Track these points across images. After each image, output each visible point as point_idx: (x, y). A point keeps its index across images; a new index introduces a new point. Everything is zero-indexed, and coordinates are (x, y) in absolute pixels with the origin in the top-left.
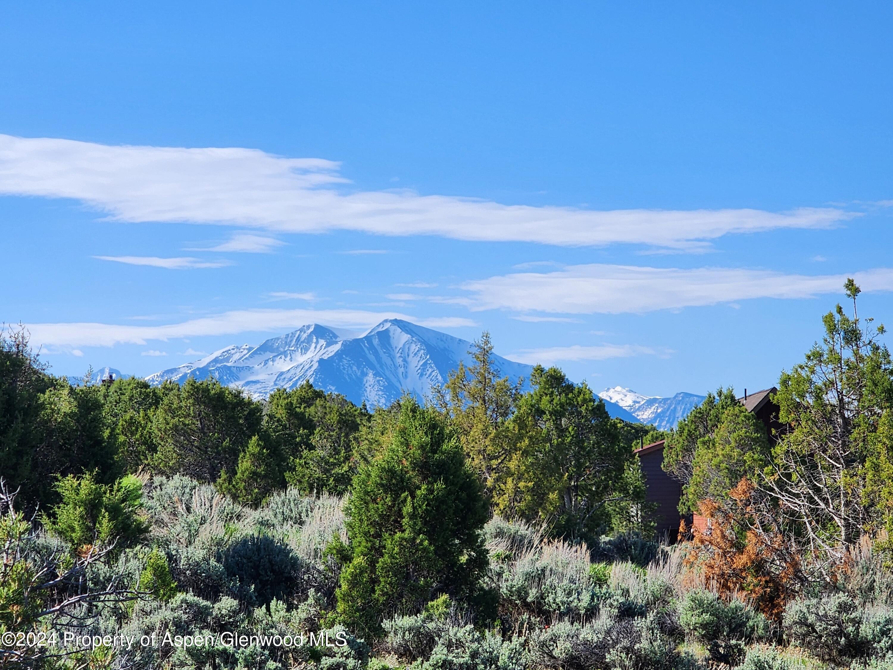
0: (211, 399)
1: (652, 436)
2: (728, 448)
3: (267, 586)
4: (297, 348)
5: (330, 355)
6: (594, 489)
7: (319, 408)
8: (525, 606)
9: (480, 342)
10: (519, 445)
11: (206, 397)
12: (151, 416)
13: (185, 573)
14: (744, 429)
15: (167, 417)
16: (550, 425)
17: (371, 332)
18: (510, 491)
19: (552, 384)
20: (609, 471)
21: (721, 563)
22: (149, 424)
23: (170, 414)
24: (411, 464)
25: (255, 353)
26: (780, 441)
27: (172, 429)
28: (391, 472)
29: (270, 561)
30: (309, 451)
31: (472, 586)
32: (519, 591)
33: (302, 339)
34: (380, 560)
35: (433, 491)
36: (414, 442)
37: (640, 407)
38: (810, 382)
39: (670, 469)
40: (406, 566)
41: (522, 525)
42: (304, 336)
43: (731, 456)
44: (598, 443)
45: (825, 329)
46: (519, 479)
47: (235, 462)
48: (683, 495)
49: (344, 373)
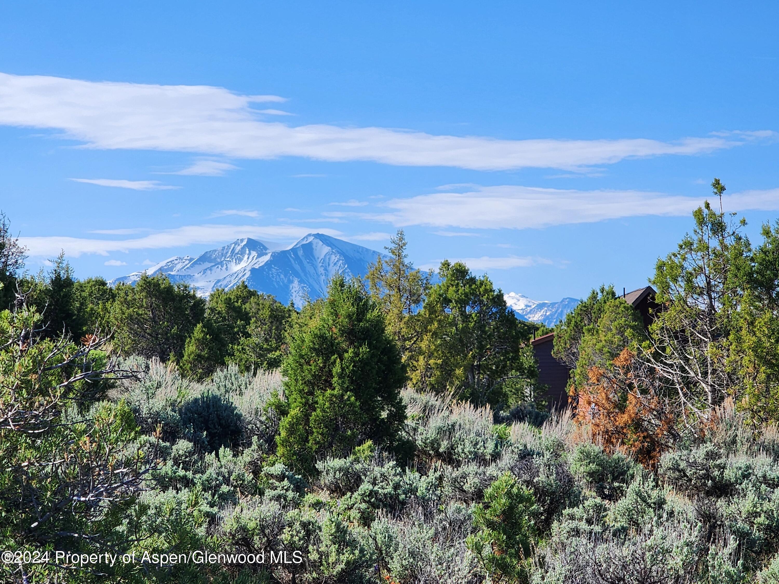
0: (161, 292)
1: (543, 331)
2: (610, 335)
3: (215, 437)
4: (232, 259)
5: (261, 265)
6: (494, 368)
7: (253, 305)
8: (437, 456)
9: (396, 239)
10: (429, 327)
11: (157, 290)
12: (109, 308)
13: (147, 421)
14: (624, 319)
15: (123, 308)
16: (456, 312)
17: (296, 245)
18: (422, 368)
19: (457, 277)
20: (507, 352)
21: (606, 422)
22: (107, 315)
23: (125, 306)
24: (339, 331)
25: (195, 263)
26: (656, 319)
27: (127, 318)
28: (322, 338)
29: (218, 416)
30: (246, 338)
31: (392, 436)
32: (432, 443)
33: (237, 251)
34: (313, 413)
35: (359, 354)
36: (342, 312)
37: (531, 310)
38: (682, 267)
39: (559, 355)
40: (336, 419)
41: (432, 397)
42: (238, 248)
43: (612, 342)
44: (498, 328)
45: (695, 222)
46: (430, 357)
47: (182, 347)
48: (570, 378)
49: (273, 281)
